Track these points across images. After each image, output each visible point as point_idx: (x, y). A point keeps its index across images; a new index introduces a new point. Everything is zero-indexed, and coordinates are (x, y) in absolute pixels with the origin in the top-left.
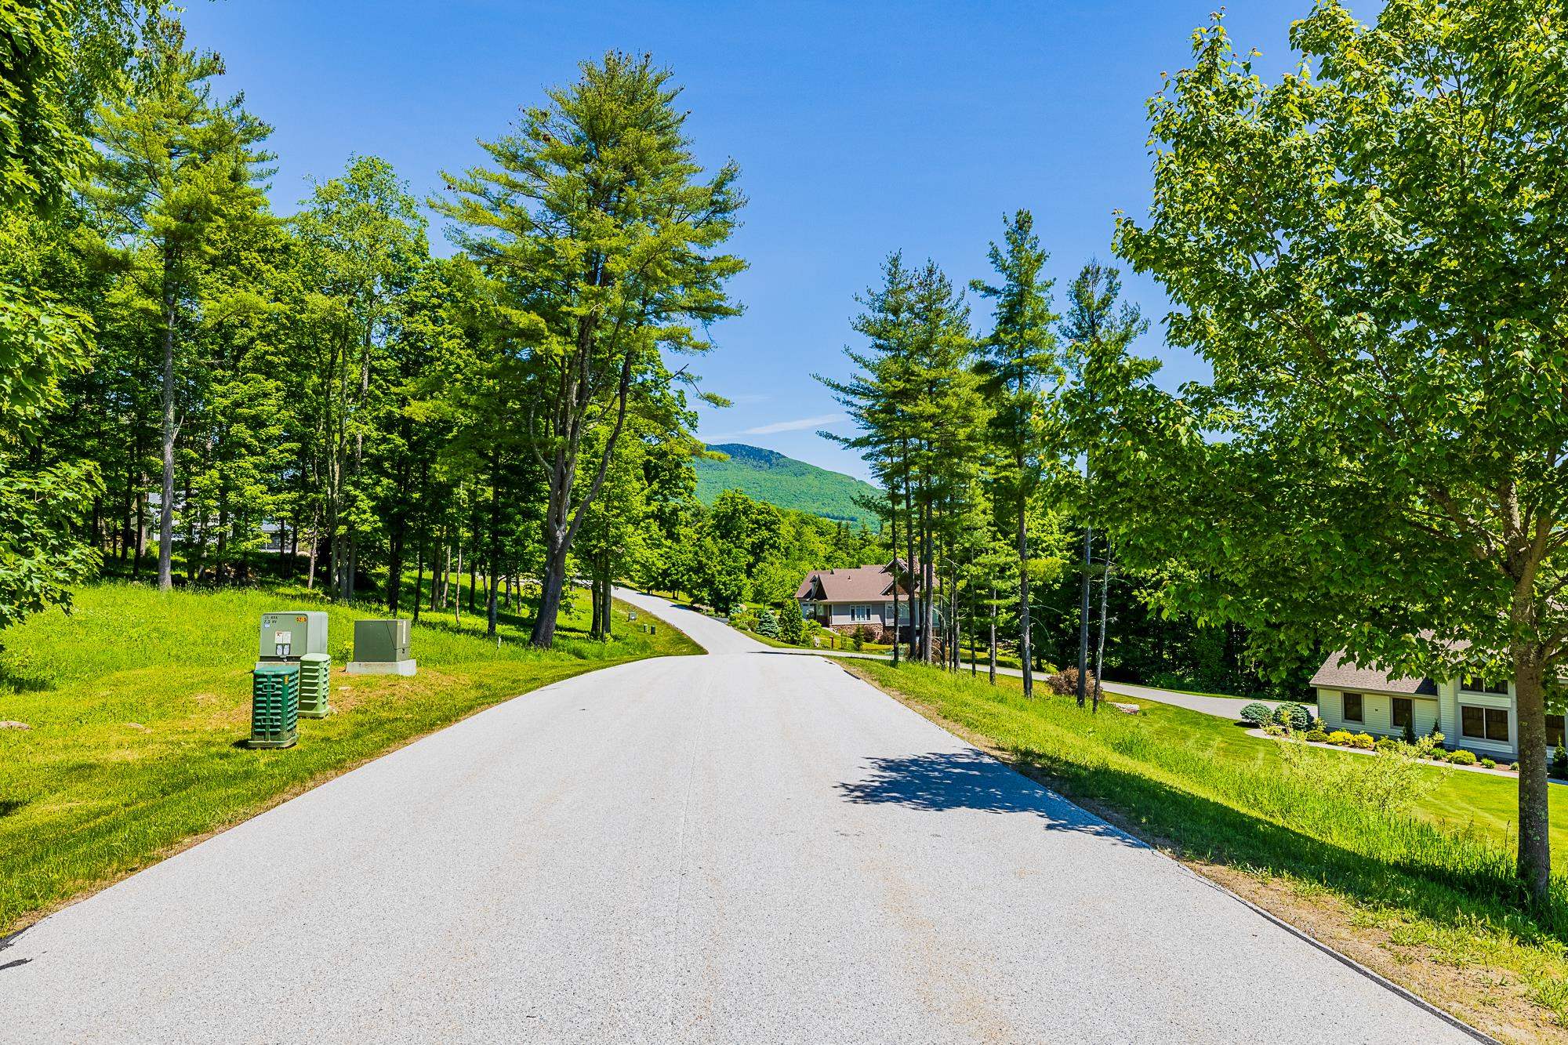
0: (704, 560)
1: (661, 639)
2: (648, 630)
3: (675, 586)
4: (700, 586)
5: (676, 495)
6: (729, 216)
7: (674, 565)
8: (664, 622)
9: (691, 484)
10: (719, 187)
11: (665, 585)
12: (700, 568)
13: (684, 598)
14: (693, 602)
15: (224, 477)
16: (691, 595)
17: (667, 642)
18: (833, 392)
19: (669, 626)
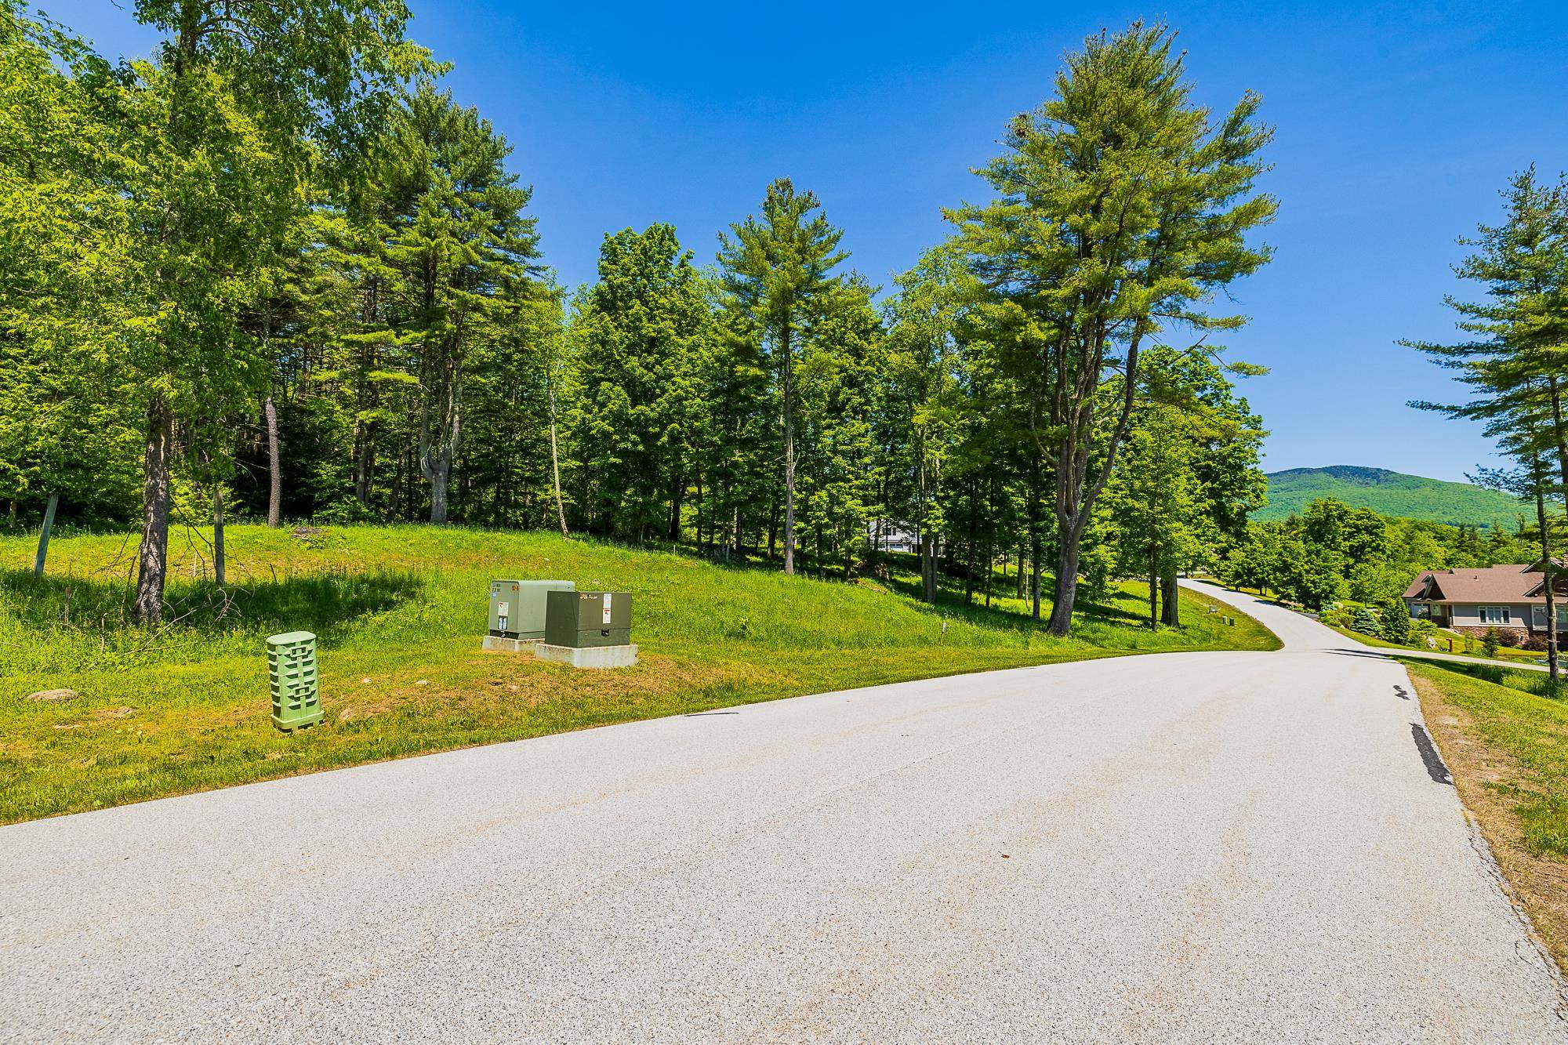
0: (1289, 560)
1: (1240, 630)
2: (1227, 621)
3: (1261, 584)
4: (1285, 584)
5: (1240, 496)
6: (1250, 160)
7: (1259, 565)
8: (1246, 615)
9: (1260, 485)
10: (1233, 127)
11: (1251, 583)
12: (1285, 568)
13: (1270, 594)
14: (1279, 599)
15: (830, 495)
16: (1276, 592)
17: (1245, 633)
18: (1432, 357)
19: (1250, 619)
